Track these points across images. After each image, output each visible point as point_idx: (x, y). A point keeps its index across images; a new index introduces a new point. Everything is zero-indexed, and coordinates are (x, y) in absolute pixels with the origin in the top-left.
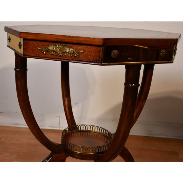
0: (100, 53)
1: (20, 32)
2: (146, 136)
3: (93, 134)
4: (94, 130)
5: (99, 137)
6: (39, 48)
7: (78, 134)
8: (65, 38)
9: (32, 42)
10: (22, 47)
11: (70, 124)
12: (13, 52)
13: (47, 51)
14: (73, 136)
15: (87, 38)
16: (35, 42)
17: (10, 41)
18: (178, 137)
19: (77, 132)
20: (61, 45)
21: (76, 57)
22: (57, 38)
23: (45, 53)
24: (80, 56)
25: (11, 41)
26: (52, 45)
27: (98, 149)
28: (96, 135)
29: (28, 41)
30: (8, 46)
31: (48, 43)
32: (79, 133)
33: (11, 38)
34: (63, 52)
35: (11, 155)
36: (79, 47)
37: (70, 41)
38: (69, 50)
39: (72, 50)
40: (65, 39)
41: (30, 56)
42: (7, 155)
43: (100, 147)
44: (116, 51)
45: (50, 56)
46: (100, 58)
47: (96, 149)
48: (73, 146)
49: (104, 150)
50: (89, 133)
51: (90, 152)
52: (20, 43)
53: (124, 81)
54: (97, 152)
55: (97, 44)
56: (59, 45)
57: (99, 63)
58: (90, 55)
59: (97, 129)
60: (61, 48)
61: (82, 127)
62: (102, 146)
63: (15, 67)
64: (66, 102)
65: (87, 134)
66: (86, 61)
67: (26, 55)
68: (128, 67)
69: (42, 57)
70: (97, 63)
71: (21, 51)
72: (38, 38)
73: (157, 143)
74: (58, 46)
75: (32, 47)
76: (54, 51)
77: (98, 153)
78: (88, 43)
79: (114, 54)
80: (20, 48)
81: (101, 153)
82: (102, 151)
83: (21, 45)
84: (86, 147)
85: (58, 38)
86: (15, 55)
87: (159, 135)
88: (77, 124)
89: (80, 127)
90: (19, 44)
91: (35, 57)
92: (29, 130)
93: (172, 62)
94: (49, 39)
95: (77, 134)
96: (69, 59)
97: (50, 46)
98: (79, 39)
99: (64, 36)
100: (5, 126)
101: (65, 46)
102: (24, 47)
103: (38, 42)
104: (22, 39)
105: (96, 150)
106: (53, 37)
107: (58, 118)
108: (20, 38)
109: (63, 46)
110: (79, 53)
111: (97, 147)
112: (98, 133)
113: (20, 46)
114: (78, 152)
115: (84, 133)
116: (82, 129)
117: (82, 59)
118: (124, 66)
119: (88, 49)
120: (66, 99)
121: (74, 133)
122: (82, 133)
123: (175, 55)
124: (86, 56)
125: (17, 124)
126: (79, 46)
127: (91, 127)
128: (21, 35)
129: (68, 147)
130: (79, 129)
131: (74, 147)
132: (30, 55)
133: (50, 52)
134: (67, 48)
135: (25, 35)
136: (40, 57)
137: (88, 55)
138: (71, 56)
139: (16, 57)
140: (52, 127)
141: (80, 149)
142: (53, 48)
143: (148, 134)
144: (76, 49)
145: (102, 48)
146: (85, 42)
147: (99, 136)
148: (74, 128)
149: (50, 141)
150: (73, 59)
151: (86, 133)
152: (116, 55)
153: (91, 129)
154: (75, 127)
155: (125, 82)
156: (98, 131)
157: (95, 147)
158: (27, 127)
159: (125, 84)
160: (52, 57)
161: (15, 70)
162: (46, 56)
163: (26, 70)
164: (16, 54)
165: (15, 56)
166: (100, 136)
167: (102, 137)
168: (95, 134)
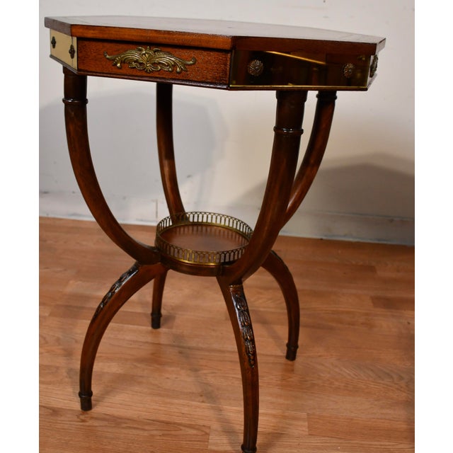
0: (226, 65)
1: (72, 26)
2: (322, 239)
3: (218, 231)
4: (218, 222)
5: (228, 235)
6: (108, 57)
7: (188, 229)
8: (158, 35)
9: (94, 44)
10: (76, 54)
11: (173, 210)
12: (60, 67)
13: (123, 62)
14: (178, 233)
15: (202, 35)
16: (100, 45)
17: (54, 46)
18: (379, 240)
19: (186, 225)
20: (150, 49)
21: (179, 73)
22: (142, 36)
23: (119, 65)
24: (187, 71)
25: (56, 45)
26: (132, 49)
27: (225, 256)
28: (222, 232)
29: (86, 43)
30: (52, 56)
31: (124, 46)
32: (191, 228)
33: (56, 40)
34: (154, 64)
35: (65, 270)
36: (186, 53)
37: (167, 41)
38: (166, 59)
39: (173, 59)
40: (157, 37)
41: (91, 72)
42: (59, 269)
43: (228, 252)
44: (258, 63)
45: (130, 72)
46: (226, 74)
47: (220, 255)
48: (176, 250)
49: (236, 258)
50: (209, 229)
51: (210, 261)
52: (72, 47)
53: (273, 123)
54: (222, 261)
55: (220, 46)
56: (146, 49)
57: (225, 84)
58: (207, 69)
59: (225, 220)
60: (150, 55)
61: (196, 216)
62: (232, 251)
63: (63, 97)
64: (166, 169)
65: (206, 229)
66: (199, 82)
67: (84, 71)
68: (281, 96)
69: (115, 74)
70: (220, 84)
71: (73, 63)
72: (106, 36)
73: (340, 252)
74: (144, 52)
75: (94, 54)
76: (136, 61)
77: (225, 263)
78: (204, 45)
79: (254, 67)
80: (72, 57)
81: (230, 263)
82: (232, 259)
83: (74, 51)
84: (202, 252)
85: (144, 35)
86: (64, 72)
87: (345, 236)
88: (186, 211)
89: (191, 216)
90: (69, 49)
91: (100, 73)
92: (98, 226)
93: (366, 90)
94: (127, 37)
95: (186, 229)
96: (167, 77)
97: (129, 52)
98: (186, 36)
99: (156, 31)
100: (54, 219)
101: (158, 51)
102: (80, 55)
103: (106, 44)
104: (75, 39)
105: (220, 259)
106: (135, 34)
107: (154, 204)
108: (72, 36)
109: (155, 52)
110: (185, 65)
111: (223, 252)
112: (228, 228)
113: (72, 52)
114: (187, 262)
115: (200, 228)
116: (196, 220)
117: (191, 77)
118: (274, 92)
119: (202, 56)
120: (166, 163)
121: (180, 227)
122: (195, 228)
123: (371, 76)
124: (198, 70)
125: (75, 214)
126: (185, 51)
127: (214, 217)
128: (74, 30)
129: (168, 253)
130: (191, 220)
131: (178, 252)
132: (91, 70)
133: (129, 63)
134: (162, 56)
135: (81, 30)
136: (110, 74)
137: (202, 69)
138: (171, 72)
139: (65, 76)
140: (142, 220)
141: (190, 255)
142: (135, 55)
143: (326, 236)
144: (180, 58)
145: (229, 55)
146: (196, 44)
147: (228, 233)
148: (180, 217)
149: (134, 241)
150: (174, 77)
151: (204, 228)
152: (257, 70)
153: (214, 222)
154: (183, 216)
155: (274, 125)
156: (227, 224)
157: (218, 253)
158: (93, 219)
159: (276, 129)
160: (134, 74)
161: (63, 101)
162: (121, 71)
163: (85, 101)
164: (66, 70)
165: (63, 75)
166: (230, 232)
167: (234, 234)
168: (220, 231)
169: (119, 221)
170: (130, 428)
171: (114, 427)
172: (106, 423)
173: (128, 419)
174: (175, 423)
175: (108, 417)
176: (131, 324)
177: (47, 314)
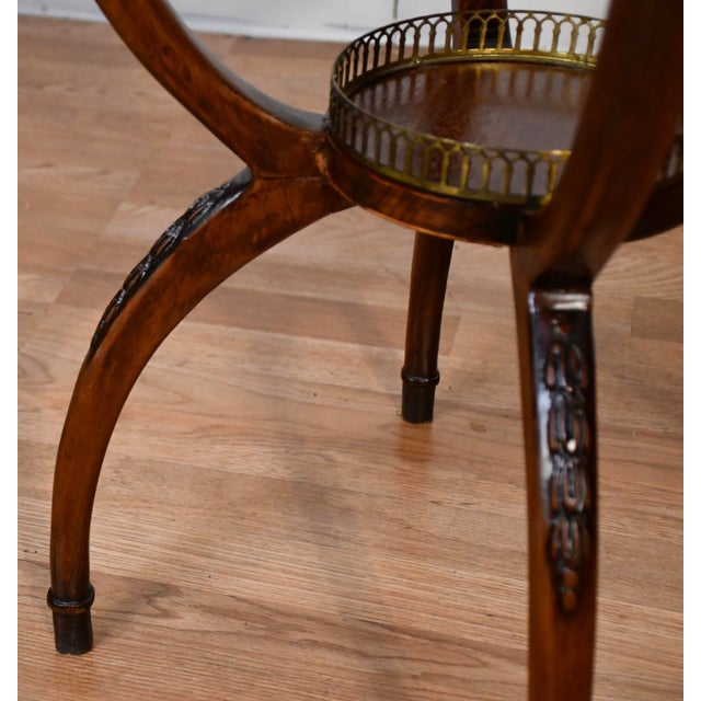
169: (192, 25)
170: (316, 644)
171: (265, 637)
172: (237, 625)
173: (310, 619)
174: (463, 643)
175: (244, 607)
176: (315, 336)
177: (50, 298)
